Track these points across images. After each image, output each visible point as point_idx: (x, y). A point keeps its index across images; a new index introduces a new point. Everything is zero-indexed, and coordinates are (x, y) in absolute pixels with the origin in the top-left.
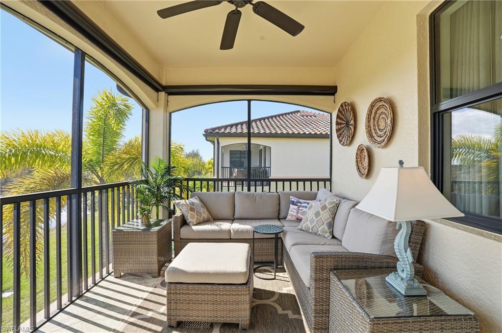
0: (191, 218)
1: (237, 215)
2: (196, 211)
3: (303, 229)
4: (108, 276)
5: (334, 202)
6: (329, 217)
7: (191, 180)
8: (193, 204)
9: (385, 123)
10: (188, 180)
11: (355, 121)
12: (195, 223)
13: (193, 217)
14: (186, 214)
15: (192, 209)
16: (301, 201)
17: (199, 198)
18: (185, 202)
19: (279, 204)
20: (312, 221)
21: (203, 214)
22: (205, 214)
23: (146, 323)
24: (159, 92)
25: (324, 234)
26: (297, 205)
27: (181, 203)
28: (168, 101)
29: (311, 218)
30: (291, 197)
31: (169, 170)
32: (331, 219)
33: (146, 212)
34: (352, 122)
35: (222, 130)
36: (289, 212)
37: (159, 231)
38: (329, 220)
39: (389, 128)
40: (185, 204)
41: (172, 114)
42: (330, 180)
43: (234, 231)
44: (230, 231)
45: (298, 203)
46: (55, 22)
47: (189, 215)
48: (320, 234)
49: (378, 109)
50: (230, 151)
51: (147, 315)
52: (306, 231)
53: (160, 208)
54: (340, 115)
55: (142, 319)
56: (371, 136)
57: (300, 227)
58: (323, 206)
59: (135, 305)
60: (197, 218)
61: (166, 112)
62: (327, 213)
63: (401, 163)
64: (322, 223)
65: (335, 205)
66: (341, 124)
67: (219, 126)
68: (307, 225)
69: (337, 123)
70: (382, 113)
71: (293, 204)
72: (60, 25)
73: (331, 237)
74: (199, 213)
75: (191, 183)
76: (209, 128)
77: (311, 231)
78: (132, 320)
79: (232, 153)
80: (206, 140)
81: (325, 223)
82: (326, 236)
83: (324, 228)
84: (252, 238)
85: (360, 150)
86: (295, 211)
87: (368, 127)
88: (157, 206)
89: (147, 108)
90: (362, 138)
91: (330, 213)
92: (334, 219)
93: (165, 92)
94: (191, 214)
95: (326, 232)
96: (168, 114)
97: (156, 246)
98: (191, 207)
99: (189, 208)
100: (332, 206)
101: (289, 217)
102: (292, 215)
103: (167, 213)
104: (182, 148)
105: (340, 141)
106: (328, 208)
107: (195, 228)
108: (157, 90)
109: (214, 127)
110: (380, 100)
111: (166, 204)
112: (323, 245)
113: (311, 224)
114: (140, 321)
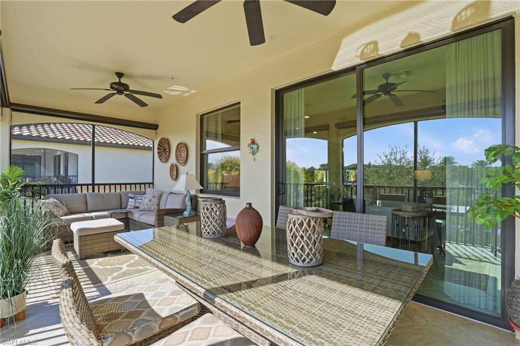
5: (159, 193)
9: (184, 154)
11: (170, 150)
16: (136, 196)
19: (121, 200)
24: (4, 108)
26: (134, 199)
28: (11, 116)
30: (128, 194)
32: (158, 201)
34: (168, 150)
36: (129, 204)
39: (185, 157)
42: (153, 183)
45: (134, 197)
48: (153, 210)
49: (181, 147)
52: (144, 211)
54: (160, 144)
56: (177, 160)
57: (139, 210)
58: (152, 196)
62: (155, 199)
63: (187, 173)
65: (159, 196)
66: (161, 149)
69: (158, 149)
70: (183, 150)
71: (131, 198)
77: (147, 210)
81: (155, 204)
83: (154, 207)
85: (172, 166)
86: (133, 202)
87: (176, 155)
90: (173, 160)
93: (10, 109)
100: (157, 196)
101: (129, 207)
105: (160, 160)
110: (182, 143)
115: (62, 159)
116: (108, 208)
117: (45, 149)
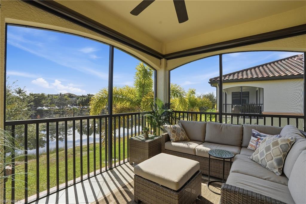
0: (172, 137)
1: (206, 139)
2: (176, 133)
3: (254, 159)
4: (127, 162)
5: (288, 140)
6: (280, 153)
8: (175, 128)
12: (175, 141)
13: (173, 137)
14: (169, 134)
16: (262, 134)
17: (182, 124)
18: (170, 126)
19: (243, 135)
20: (262, 154)
21: (181, 135)
22: (183, 135)
23: (126, 194)
24: (162, 59)
25: (272, 169)
26: (257, 137)
27: (168, 127)
28: (167, 64)
29: (261, 151)
30: (253, 130)
32: (281, 156)
33: (146, 130)
35: (227, 78)
36: (250, 142)
37: (150, 143)
38: (278, 157)
40: (170, 128)
41: (171, 71)
43: (197, 150)
44: (195, 149)
45: (258, 135)
46: (95, 35)
47: (171, 135)
48: (269, 168)
50: (232, 92)
51: (130, 190)
52: (256, 162)
55: (126, 191)
57: (251, 157)
58: (274, 142)
59: (128, 182)
60: (176, 137)
61: (166, 70)
62: (277, 149)
64: (271, 158)
65: (288, 143)
68: (257, 156)
71: (253, 136)
72: (98, 36)
73: (279, 174)
74: (178, 134)
76: (213, 77)
77: (260, 163)
78: (122, 189)
79: (233, 94)
81: (274, 158)
82: (275, 172)
83: (272, 163)
89: (155, 70)
91: (281, 150)
92: (285, 156)
93: (165, 59)
94: (173, 134)
95: (275, 168)
96: (167, 72)
97: (148, 151)
98: (173, 130)
99: (172, 130)
100: (284, 143)
101: (249, 147)
102: (252, 146)
104: (194, 92)
106: (280, 144)
107: (173, 144)
108: (160, 58)
112: (265, 179)
113: (261, 157)
114: (124, 191)
115: (258, 92)
117: (241, 87)
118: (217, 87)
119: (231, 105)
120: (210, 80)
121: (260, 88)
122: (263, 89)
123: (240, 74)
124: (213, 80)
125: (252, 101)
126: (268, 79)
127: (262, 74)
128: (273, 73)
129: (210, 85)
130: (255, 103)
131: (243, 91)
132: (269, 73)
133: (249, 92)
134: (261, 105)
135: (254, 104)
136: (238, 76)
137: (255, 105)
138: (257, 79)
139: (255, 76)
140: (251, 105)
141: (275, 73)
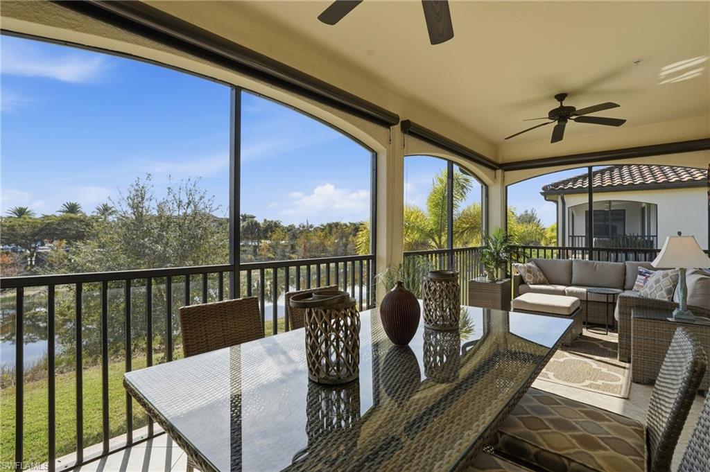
0: (528, 278)
2: (532, 274)
6: (669, 283)
7: (528, 247)
8: (530, 267)
10: (524, 248)
13: (530, 278)
15: (529, 272)
17: (535, 263)
18: (522, 265)
20: (651, 288)
21: (539, 277)
24: (497, 171)
26: (645, 276)
27: (519, 266)
28: (504, 177)
29: (650, 285)
30: (639, 267)
31: (506, 238)
32: (671, 286)
35: (570, 185)
36: (636, 282)
41: (508, 187)
43: (568, 293)
44: (564, 292)
45: (646, 273)
50: (587, 212)
53: (499, 269)
58: (664, 274)
60: (534, 279)
62: (667, 280)
64: (661, 290)
67: (565, 179)
68: (645, 291)
71: (641, 275)
74: (535, 275)
75: (528, 251)
76: (550, 183)
79: (589, 214)
80: (545, 199)
81: (664, 289)
83: (662, 294)
84: (585, 299)
86: (642, 281)
88: (497, 269)
89: (486, 185)
91: (671, 280)
93: (502, 169)
94: (528, 275)
96: (504, 188)
98: (528, 270)
99: (526, 270)
100: (675, 274)
101: (635, 288)
102: (638, 285)
103: (504, 275)
106: (670, 276)
107: (532, 287)
108: (495, 169)
109: (557, 181)
111: (503, 267)
113: (650, 290)
115: (646, 212)
116: (600, 284)
117: (610, 202)
118: (557, 202)
119: (584, 238)
120: (543, 189)
121: (649, 205)
122: (656, 205)
123: (607, 176)
124: (551, 189)
125: (632, 228)
126: (667, 186)
127: (654, 176)
128: (677, 174)
129: (543, 197)
130: (640, 235)
131: (612, 209)
132: (670, 175)
133: (624, 210)
134: (651, 238)
135: (638, 236)
136: (602, 180)
137: (639, 238)
138: (644, 187)
139: (639, 181)
140: (631, 237)
141: (682, 174)
